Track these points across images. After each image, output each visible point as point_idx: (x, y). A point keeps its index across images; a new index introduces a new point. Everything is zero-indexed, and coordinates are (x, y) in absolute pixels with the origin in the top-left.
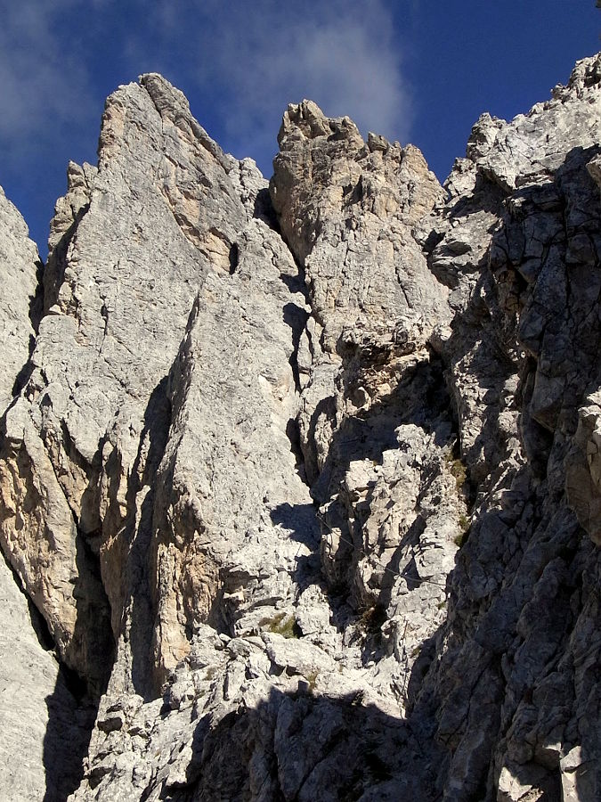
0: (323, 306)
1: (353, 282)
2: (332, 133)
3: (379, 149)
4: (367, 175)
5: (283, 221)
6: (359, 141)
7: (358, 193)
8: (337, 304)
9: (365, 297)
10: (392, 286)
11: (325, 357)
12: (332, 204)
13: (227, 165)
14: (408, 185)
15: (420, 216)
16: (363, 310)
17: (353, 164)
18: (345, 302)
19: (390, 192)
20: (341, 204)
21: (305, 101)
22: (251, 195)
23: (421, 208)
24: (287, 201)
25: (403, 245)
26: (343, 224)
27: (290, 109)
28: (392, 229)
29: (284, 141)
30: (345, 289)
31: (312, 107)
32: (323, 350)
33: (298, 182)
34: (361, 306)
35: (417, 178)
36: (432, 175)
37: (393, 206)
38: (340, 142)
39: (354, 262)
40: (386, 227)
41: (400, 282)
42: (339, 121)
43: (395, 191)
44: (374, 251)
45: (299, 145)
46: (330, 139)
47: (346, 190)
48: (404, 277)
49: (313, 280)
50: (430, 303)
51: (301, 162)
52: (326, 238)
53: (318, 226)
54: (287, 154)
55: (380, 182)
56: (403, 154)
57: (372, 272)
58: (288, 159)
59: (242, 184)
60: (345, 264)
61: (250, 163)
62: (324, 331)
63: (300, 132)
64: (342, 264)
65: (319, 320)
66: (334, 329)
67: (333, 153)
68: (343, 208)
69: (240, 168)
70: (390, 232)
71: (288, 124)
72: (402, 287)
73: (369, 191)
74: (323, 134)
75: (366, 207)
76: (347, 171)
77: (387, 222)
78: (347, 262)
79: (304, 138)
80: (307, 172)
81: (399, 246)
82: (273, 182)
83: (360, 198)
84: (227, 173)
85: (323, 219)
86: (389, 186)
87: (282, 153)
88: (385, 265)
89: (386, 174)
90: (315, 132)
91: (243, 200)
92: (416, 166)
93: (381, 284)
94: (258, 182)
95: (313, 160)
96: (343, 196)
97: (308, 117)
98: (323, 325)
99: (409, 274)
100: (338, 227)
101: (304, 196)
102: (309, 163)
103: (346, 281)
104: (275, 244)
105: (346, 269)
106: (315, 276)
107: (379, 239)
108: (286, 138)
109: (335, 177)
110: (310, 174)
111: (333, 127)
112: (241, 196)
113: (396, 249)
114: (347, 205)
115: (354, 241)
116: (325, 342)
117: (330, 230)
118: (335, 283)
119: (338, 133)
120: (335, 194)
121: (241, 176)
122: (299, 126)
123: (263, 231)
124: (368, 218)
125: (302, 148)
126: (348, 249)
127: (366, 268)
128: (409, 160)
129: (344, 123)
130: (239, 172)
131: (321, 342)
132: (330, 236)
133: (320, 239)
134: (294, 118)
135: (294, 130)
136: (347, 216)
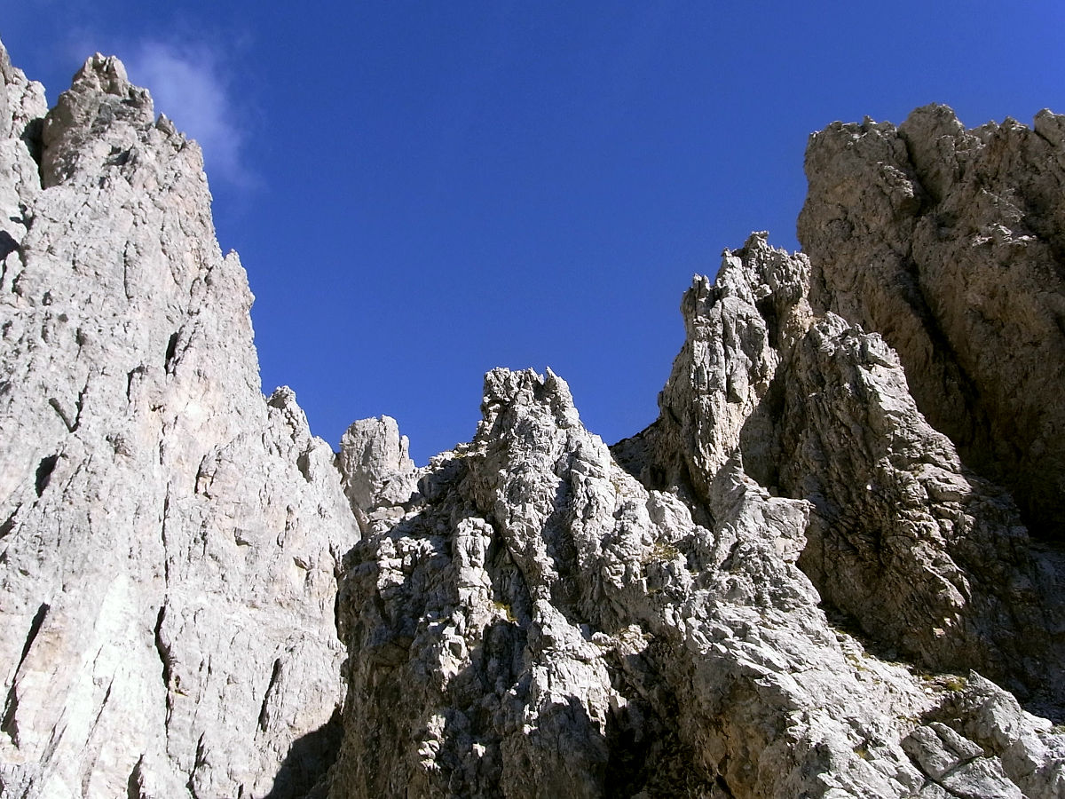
0: (32, 246)
1: (76, 236)
2: (128, 98)
3: (165, 132)
4: (139, 145)
5: (47, 154)
6: (150, 115)
7: (123, 158)
8: (50, 250)
9: (81, 256)
10: (114, 257)
11: (12, 298)
12: (95, 155)
13: (10, 76)
14: (176, 175)
15: (173, 205)
16: (75, 268)
17: (132, 130)
18: (59, 251)
19: (154, 171)
20: (104, 161)
21: (114, 57)
22: (25, 116)
23: (178, 199)
24: (58, 138)
25: (144, 223)
26: (97, 180)
27: (96, 58)
28: (140, 203)
29: (79, 82)
30: (65, 239)
31: (119, 66)
32: (14, 290)
33: (76, 125)
34: (74, 262)
35: (187, 171)
36: (204, 176)
37: (152, 185)
38: (132, 108)
39: (86, 218)
40: (134, 200)
41: (125, 256)
42: (139, 90)
43: (161, 173)
44: (112, 216)
45: (91, 93)
46: (124, 102)
47: (115, 150)
48: (131, 252)
49: (34, 216)
50: (147, 288)
51: (87, 108)
52: (72, 185)
53: (71, 171)
54: (76, 95)
55: (148, 157)
56: (184, 146)
57: (101, 235)
58: (74, 100)
59: (22, 103)
60: (76, 215)
61: (39, 88)
62: (23, 272)
63: (97, 82)
64: (72, 214)
65: (23, 258)
66: (34, 272)
67: (120, 114)
68: (104, 165)
69: (27, 88)
70: (137, 206)
71: (89, 70)
72: (125, 262)
73: (135, 161)
74: (119, 94)
75: (125, 173)
76: (123, 134)
77: (137, 195)
78: (79, 214)
79: (99, 88)
80: (88, 120)
81: (139, 222)
82: (51, 114)
83: (123, 164)
84: (6, 84)
85: (79, 166)
86: (156, 165)
87: (71, 92)
88: (117, 234)
89: (158, 153)
90: (112, 89)
91: (15, 117)
92: (192, 162)
93: (105, 250)
94: (38, 108)
95: (99, 112)
96: (110, 155)
97: (111, 73)
98: (24, 266)
99: (138, 252)
100: (90, 180)
101: (76, 141)
102: (94, 113)
103: (70, 232)
104: (26, 172)
105: (74, 220)
106: (38, 213)
107: (122, 207)
108: (81, 80)
109: (109, 134)
110: (90, 124)
111: (131, 93)
112: (15, 113)
113: (135, 224)
114: (109, 164)
115: (95, 198)
116: (18, 283)
117: (80, 178)
118: (56, 229)
119: (134, 101)
120: (101, 149)
121: (25, 95)
122: (99, 76)
123: (19, 153)
124: (119, 183)
125: (93, 96)
126: (86, 203)
127: (96, 228)
128: (186, 153)
129: (142, 95)
130: (24, 90)
131: (15, 281)
132: (78, 185)
133: (67, 183)
134: (97, 67)
135: (92, 77)
136: (103, 175)
